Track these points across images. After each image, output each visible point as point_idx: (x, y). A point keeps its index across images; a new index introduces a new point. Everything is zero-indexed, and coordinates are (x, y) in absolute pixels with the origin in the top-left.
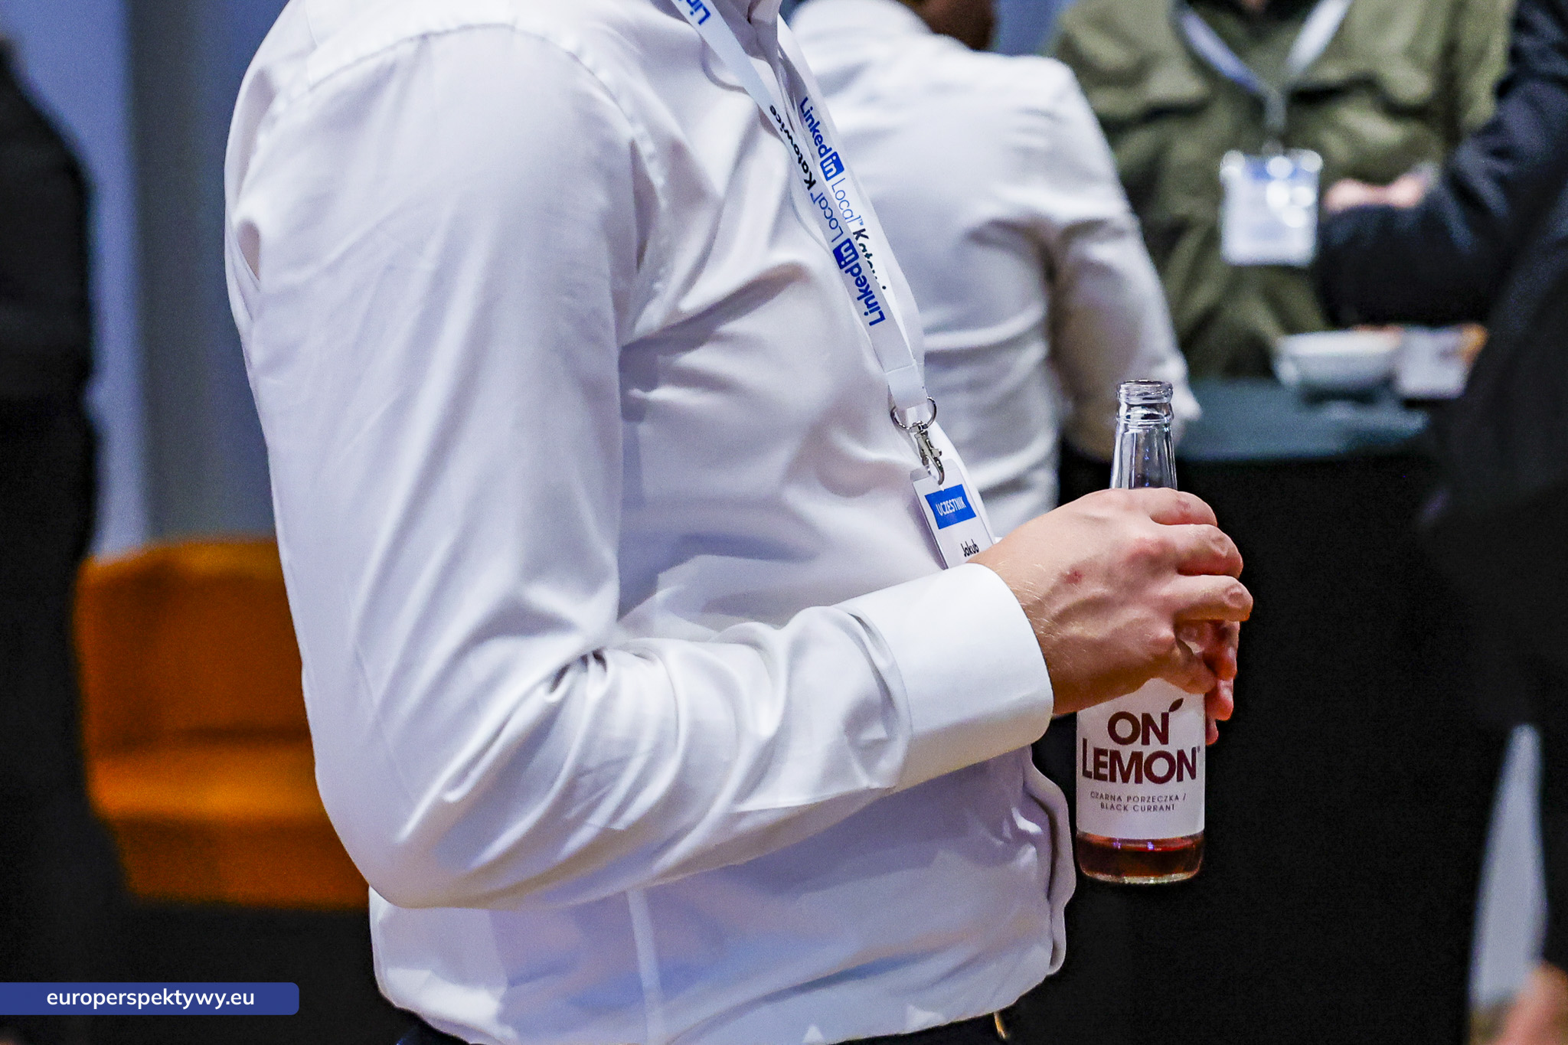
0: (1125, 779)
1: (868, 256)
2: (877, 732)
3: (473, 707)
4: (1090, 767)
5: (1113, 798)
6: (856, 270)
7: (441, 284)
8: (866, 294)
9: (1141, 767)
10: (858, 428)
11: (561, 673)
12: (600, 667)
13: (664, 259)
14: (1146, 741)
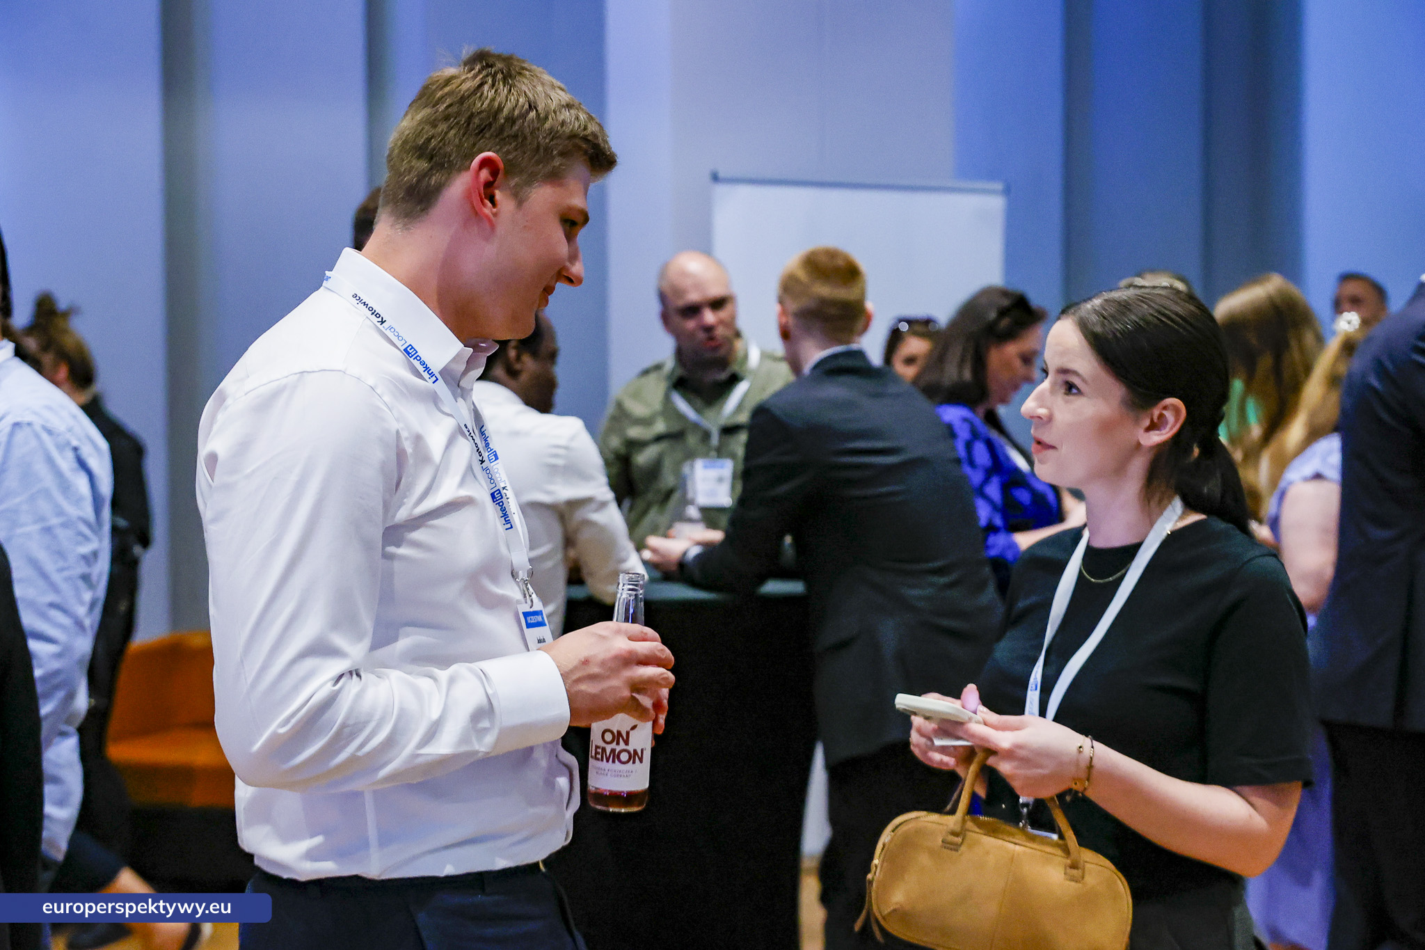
0: (608, 761)
1: (507, 498)
2: (485, 724)
3: (296, 688)
4: (593, 754)
5: (601, 769)
6: (501, 504)
7: (300, 485)
8: (505, 515)
9: (615, 756)
10: (495, 579)
11: (341, 676)
12: (358, 679)
13: (410, 487)
14: (618, 743)
